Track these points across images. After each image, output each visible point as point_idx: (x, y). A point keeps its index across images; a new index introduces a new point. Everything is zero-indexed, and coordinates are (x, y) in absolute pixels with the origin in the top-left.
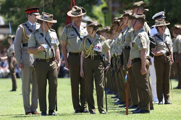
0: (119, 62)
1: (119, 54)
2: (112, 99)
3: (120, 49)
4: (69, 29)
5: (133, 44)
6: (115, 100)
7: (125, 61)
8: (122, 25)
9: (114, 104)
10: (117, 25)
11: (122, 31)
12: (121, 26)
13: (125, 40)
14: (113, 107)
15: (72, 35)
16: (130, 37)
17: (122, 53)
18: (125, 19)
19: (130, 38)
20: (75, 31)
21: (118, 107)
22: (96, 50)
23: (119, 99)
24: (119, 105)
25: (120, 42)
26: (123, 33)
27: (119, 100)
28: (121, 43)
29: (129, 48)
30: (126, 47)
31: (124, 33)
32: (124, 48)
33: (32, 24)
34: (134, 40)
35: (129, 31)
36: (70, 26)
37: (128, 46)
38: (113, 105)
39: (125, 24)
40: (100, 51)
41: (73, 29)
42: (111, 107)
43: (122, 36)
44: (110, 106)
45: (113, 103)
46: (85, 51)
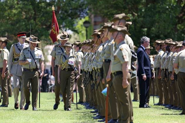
0: (98, 76)
1: (99, 67)
2: (92, 113)
3: (100, 62)
4: (57, 48)
6: (94, 115)
7: (105, 74)
8: (103, 37)
9: (93, 118)
10: (97, 38)
11: (103, 44)
12: (102, 39)
13: (105, 53)
14: (92, 121)
15: (59, 53)
16: (110, 50)
17: (102, 67)
19: (110, 51)
20: (61, 50)
21: (97, 121)
22: (70, 64)
24: (98, 120)
25: (101, 55)
27: (98, 114)
29: (109, 61)
31: (105, 46)
32: (104, 61)
34: (115, 53)
35: (109, 44)
36: (58, 46)
38: (92, 119)
39: (105, 36)
41: (60, 48)
42: (90, 121)
43: (103, 49)
44: (90, 120)
45: (92, 117)
46: (61, 64)
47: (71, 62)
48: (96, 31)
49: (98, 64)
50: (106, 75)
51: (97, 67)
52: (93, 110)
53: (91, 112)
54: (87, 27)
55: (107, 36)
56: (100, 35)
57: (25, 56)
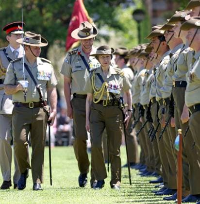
0: (163, 113)
1: (164, 96)
2: (152, 184)
3: (165, 87)
4: (73, 57)
5: (192, 76)
6: (156, 187)
7: (177, 109)
8: (170, 40)
9: (154, 194)
10: (158, 41)
11: (170, 52)
12: (168, 42)
14: (152, 199)
15: (77, 67)
16: (186, 63)
17: (172, 95)
18: (176, 26)
19: (187, 65)
20: (82, 61)
21: (162, 199)
22: (112, 91)
23: (164, 184)
24: (164, 196)
25: (166, 73)
26: (171, 55)
27: (163, 186)
28: (168, 75)
29: (184, 84)
30: (177, 83)
31: (174, 56)
32: (174, 84)
33: (13, 50)
35: (184, 52)
36: (75, 53)
37: (182, 81)
38: (152, 195)
39: (176, 36)
40: (118, 92)
41: (80, 58)
42: (149, 199)
43: (170, 62)
44: (147, 198)
45: (152, 192)
46: (93, 92)
47: (113, 88)
48: (156, 29)
49: (161, 90)
50: (179, 111)
51: (160, 95)
52: (154, 179)
53: (151, 182)
54: (138, 22)
55: (179, 36)
56: (165, 35)
57: (15, 75)
